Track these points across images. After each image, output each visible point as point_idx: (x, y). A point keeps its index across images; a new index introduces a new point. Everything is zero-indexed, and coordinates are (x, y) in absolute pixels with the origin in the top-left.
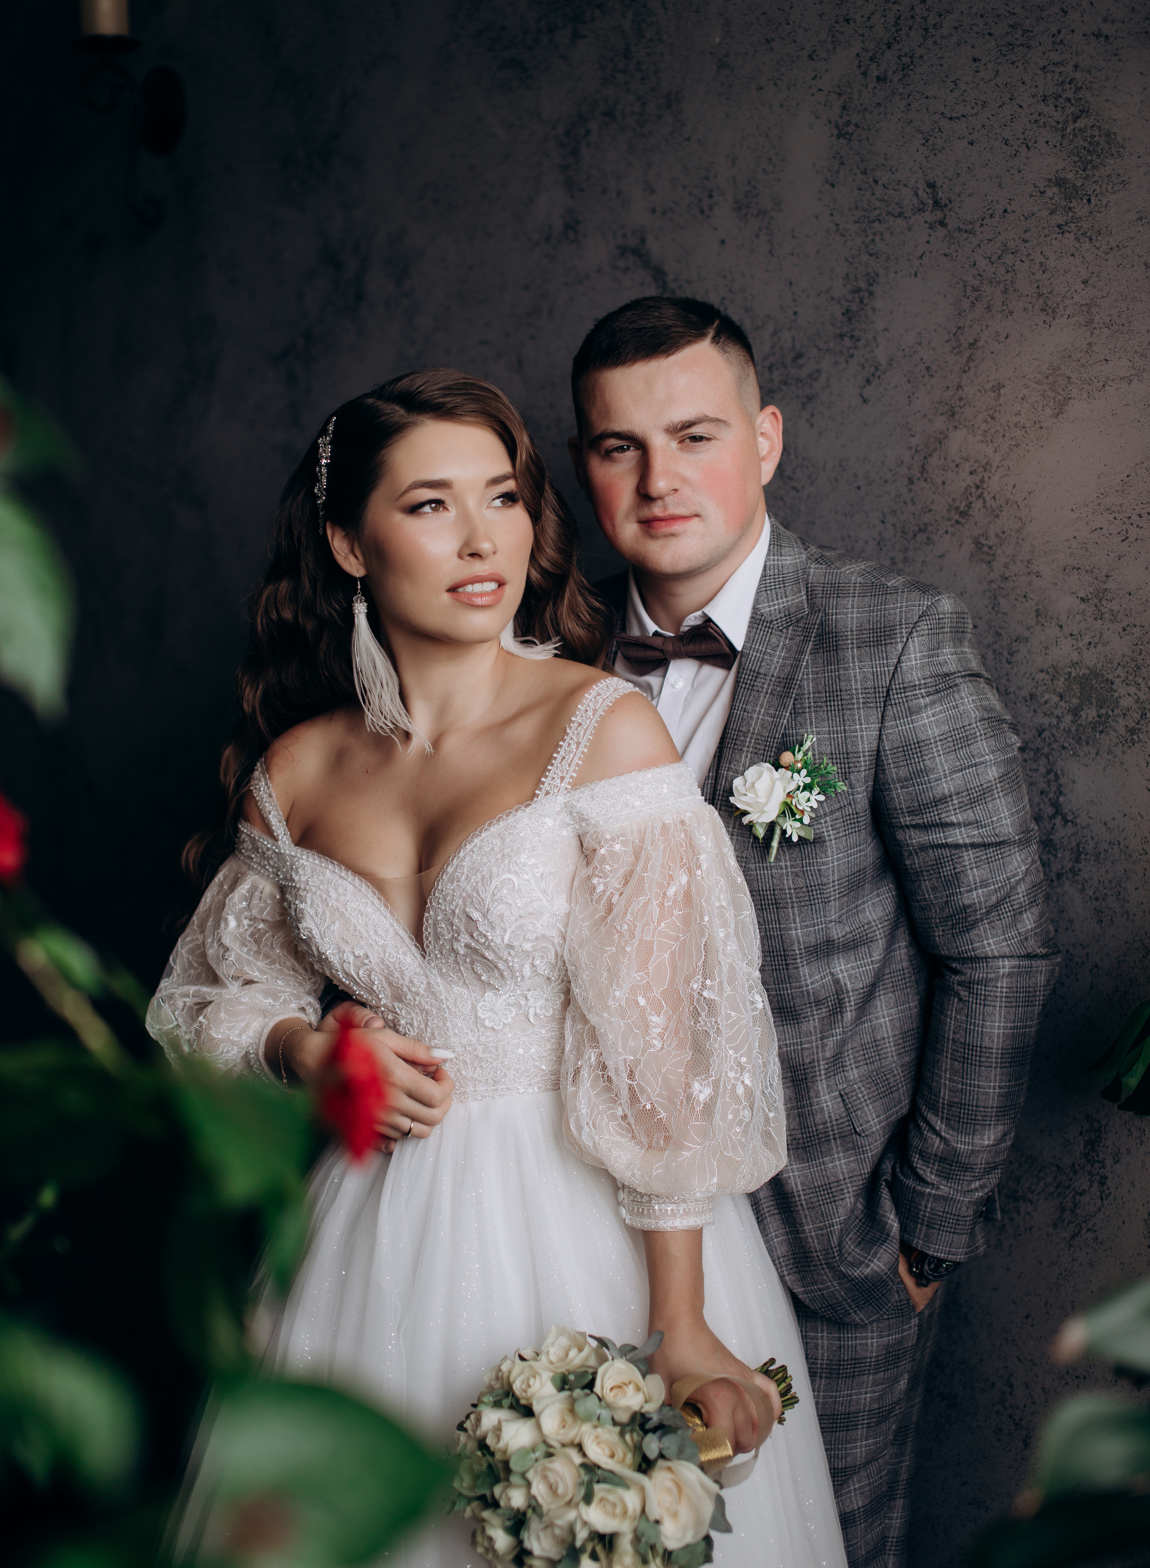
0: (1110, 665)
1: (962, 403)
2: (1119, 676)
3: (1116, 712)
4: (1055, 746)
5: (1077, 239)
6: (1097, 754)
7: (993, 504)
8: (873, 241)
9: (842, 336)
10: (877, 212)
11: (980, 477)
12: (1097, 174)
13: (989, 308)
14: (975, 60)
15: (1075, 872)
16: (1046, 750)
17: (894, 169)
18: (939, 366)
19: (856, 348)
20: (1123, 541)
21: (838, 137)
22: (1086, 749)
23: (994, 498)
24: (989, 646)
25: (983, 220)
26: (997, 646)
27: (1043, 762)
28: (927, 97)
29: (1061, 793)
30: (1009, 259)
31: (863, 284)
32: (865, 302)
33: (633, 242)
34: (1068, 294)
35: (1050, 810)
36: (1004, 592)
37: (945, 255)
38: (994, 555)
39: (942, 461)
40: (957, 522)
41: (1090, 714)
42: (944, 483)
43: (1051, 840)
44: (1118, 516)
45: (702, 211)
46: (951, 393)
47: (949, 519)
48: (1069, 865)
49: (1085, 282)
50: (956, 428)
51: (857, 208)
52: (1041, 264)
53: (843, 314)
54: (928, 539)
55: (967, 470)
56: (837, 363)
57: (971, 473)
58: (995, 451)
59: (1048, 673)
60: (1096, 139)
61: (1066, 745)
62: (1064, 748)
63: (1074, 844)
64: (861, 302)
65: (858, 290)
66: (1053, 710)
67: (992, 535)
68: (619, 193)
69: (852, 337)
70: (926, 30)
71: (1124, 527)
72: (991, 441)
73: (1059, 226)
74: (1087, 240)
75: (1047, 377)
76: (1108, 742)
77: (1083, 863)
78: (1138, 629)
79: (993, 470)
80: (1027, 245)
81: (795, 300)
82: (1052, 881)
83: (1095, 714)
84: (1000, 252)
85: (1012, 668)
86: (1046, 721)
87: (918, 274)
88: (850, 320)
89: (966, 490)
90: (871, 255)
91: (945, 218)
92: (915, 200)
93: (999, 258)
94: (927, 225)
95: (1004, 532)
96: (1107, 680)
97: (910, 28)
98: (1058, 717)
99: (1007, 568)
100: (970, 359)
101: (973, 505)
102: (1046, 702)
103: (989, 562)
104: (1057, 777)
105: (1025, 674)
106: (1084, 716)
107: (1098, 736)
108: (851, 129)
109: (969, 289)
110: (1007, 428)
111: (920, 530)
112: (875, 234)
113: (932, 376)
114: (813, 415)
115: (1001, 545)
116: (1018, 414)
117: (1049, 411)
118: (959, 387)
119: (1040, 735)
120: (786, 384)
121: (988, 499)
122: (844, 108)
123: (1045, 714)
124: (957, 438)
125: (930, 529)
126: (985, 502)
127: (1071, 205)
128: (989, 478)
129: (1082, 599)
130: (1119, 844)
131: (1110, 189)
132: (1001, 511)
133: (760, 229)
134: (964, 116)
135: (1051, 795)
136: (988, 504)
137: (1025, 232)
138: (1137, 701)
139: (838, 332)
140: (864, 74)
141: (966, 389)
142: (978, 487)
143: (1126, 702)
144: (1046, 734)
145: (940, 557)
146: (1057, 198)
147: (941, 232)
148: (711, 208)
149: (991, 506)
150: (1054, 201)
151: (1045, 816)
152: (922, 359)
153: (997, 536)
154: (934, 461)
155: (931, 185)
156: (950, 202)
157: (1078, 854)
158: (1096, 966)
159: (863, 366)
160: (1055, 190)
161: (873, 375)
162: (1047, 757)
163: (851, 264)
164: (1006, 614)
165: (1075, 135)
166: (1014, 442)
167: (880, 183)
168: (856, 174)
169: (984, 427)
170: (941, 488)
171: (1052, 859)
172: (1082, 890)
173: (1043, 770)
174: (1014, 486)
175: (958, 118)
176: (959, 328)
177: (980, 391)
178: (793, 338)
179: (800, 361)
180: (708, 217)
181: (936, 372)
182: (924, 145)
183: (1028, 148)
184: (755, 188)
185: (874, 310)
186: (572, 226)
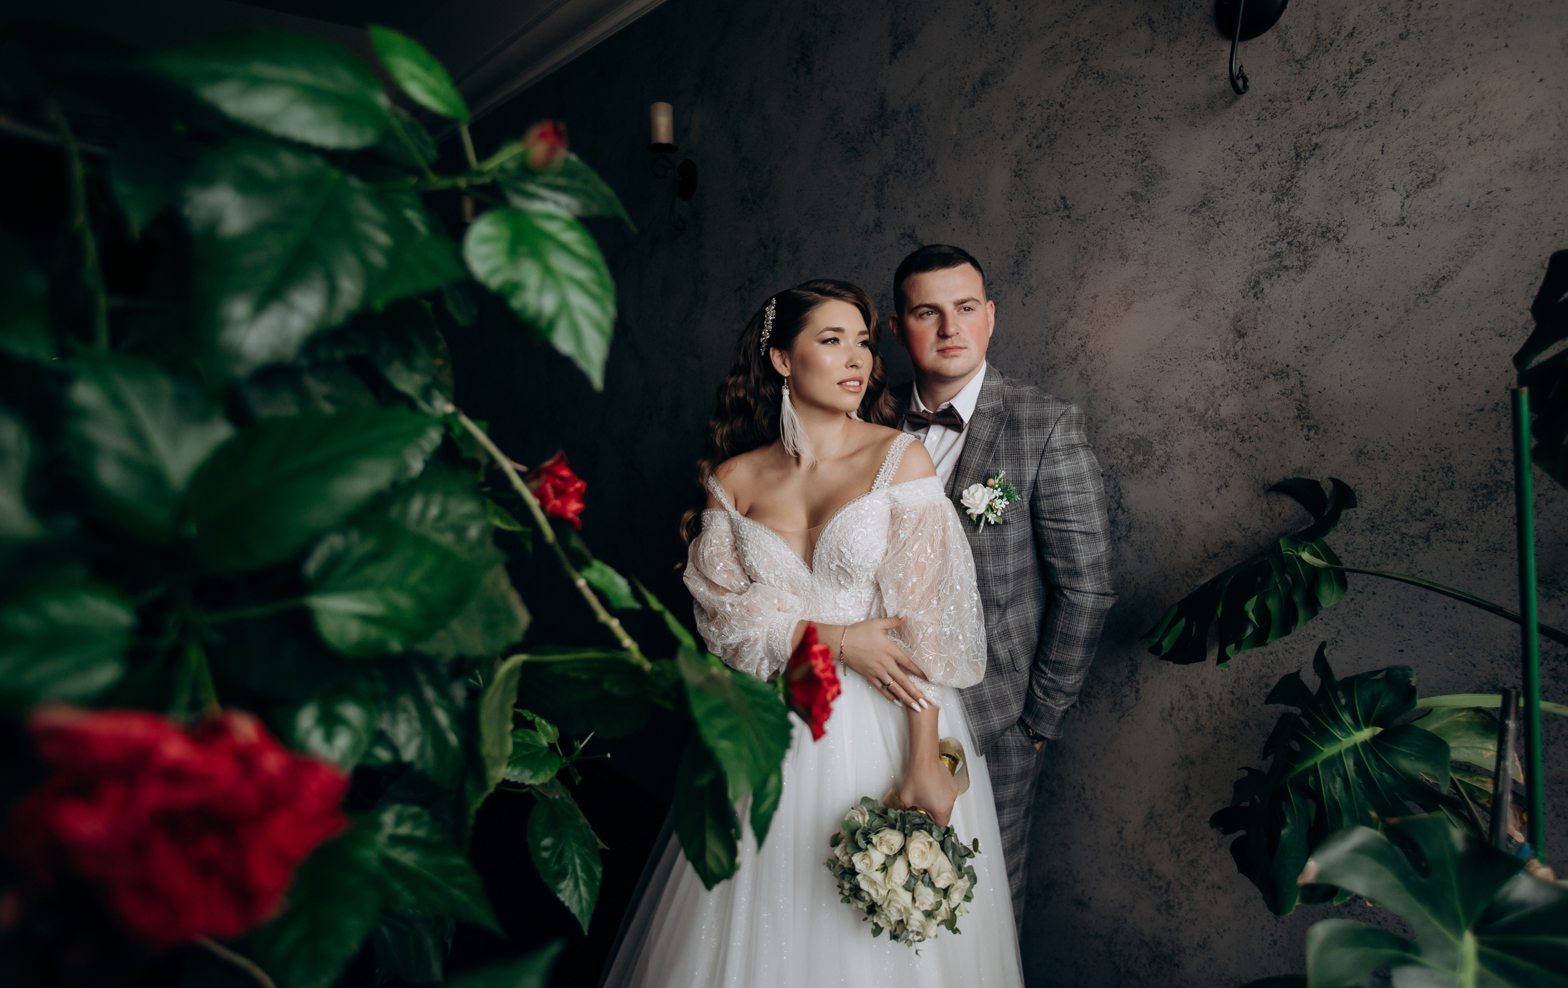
0: (1151, 434)
1: (1075, 305)
2: (1155, 440)
3: (1153, 457)
4: (1119, 474)
5: (1141, 222)
6: (1142, 478)
8: (1031, 226)
9: (1013, 274)
10: (1034, 213)
11: (1084, 341)
12: (1154, 188)
14: (1089, 135)
15: (1127, 537)
16: (1114, 476)
17: (1043, 191)
18: (1064, 287)
19: (1020, 279)
20: (1161, 372)
21: (1015, 177)
22: (1136, 476)
23: (1091, 351)
25: (1090, 214)
26: (1090, 424)
27: (1112, 482)
28: (1063, 155)
29: (1121, 497)
30: (1103, 233)
31: (1025, 248)
32: (1026, 256)
33: (908, 231)
34: (1135, 250)
35: (1115, 506)
36: (1095, 398)
37: (1069, 232)
38: (1090, 379)
39: (1064, 333)
40: (1071, 363)
41: (1139, 458)
42: (1064, 344)
43: (1115, 521)
44: (1158, 360)
45: (944, 216)
46: (1070, 300)
47: (1066, 362)
48: (1125, 533)
49: (1145, 243)
50: (1072, 317)
51: (1023, 211)
52: (1121, 235)
53: (1015, 263)
54: (1055, 371)
55: (1077, 338)
56: (1010, 286)
57: (1079, 339)
58: (1093, 328)
59: (1117, 438)
60: (1154, 171)
61: (1125, 473)
62: (1124, 475)
63: (1128, 523)
64: (1024, 257)
65: (1023, 251)
66: (1119, 456)
67: (1089, 370)
68: (902, 209)
69: (1019, 274)
70: (1063, 121)
71: (1162, 365)
72: (1091, 323)
73: (1132, 216)
74: (1147, 222)
75: (1122, 291)
76: (1148, 472)
77: (1133, 532)
78: (1167, 416)
79: (1091, 338)
80: (1114, 225)
81: (990, 257)
82: (1115, 541)
83: (1142, 458)
84: (1099, 230)
86: (1115, 461)
87: (1055, 242)
88: (1018, 265)
89: (1076, 347)
90: (1030, 234)
91: (1070, 214)
92: (1054, 205)
93: (1098, 233)
94: (1061, 218)
95: (1095, 368)
96: (1149, 442)
97: (1055, 121)
98: (1121, 460)
99: (1097, 386)
101: (1079, 355)
102: (1115, 452)
103: (1087, 383)
104: (1120, 489)
106: (1136, 460)
107: (1143, 469)
108: (1021, 172)
109: (1081, 248)
110: (1099, 317)
111: (1051, 367)
112: (1032, 223)
113: (1060, 292)
115: (1094, 374)
116: (1106, 309)
117: (1122, 308)
118: (1074, 297)
119: (1111, 468)
121: (1087, 352)
122: (1019, 162)
123: (1114, 458)
124: (1072, 323)
125: (1056, 366)
126: (1086, 353)
127: (1139, 205)
128: (1089, 342)
129: (1137, 401)
130: (1153, 523)
131: (1160, 196)
132: (1095, 358)
133: (973, 223)
134: (1082, 163)
135: (1116, 498)
136: (1088, 354)
137: (1113, 219)
138: (1165, 452)
139: (1011, 272)
140: (1030, 145)
141: (1078, 298)
142: (1082, 346)
143: (1159, 453)
144: (1115, 468)
145: (1063, 382)
146: (1131, 201)
147: (1068, 221)
148: (948, 214)
149: (1089, 356)
150: (1129, 203)
151: (1113, 509)
152: (1055, 284)
153: (1092, 370)
154: (1059, 333)
155: (1063, 198)
156: (1073, 205)
157: (1130, 528)
158: (1138, 583)
159: (1024, 289)
160: (1130, 197)
161: (1029, 292)
162: (1115, 480)
163: (1020, 238)
165: (1142, 170)
166: (1103, 324)
167: (1036, 198)
168: (1023, 194)
169: (1087, 316)
170: (1063, 347)
171: (1116, 530)
172: (1132, 546)
173: (1112, 486)
174: (1102, 345)
175: (1079, 164)
176: (1076, 268)
177: (1085, 299)
179: (991, 286)
180: (947, 218)
181: (1062, 290)
182: (1060, 178)
183: (1116, 177)
184: (971, 203)
185: (1031, 260)
186: (879, 225)
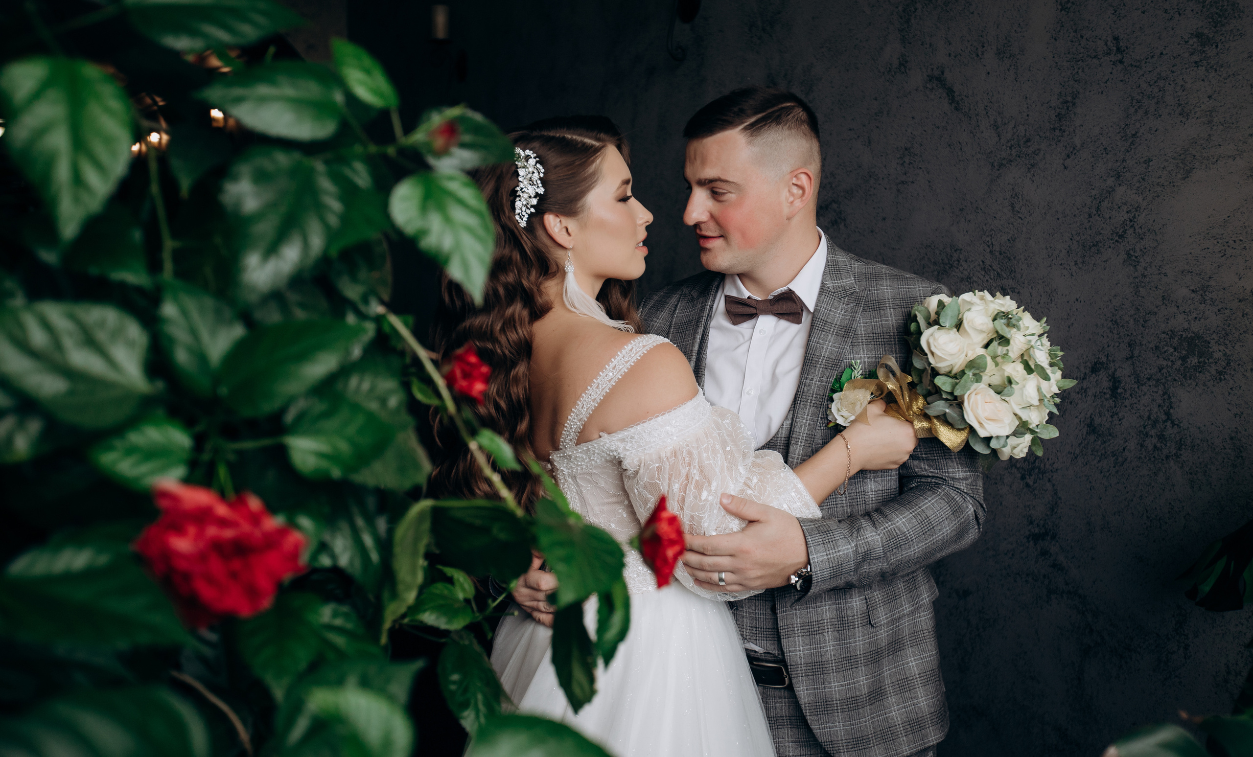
0: (1208, 332)
1: (1125, 170)
2: (1213, 339)
3: (1210, 361)
4: (1169, 379)
5: (1207, 70)
6: (1196, 385)
7: (1140, 231)
8: (1077, 72)
9: (1054, 129)
10: (1081, 56)
11: (1133, 215)
12: (1224, 30)
13: (1146, 113)
15: (1177, 456)
16: (1163, 381)
17: (1093, 29)
18: (1112, 147)
19: (1062, 136)
20: (1222, 256)
21: (1061, 11)
22: (1189, 382)
23: (1141, 227)
24: (1131, 316)
25: (1147, 59)
26: (1136, 316)
27: (1161, 387)
29: (1171, 407)
30: (1161, 83)
31: (1069, 99)
32: (1070, 109)
33: (937, 73)
34: (1198, 105)
35: (1164, 417)
36: (1143, 284)
37: (1121, 81)
38: (1138, 262)
39: (1110, 204)
40: (1117, 241)
41: (1193, 361)
42: (1110, 218)
43: (1163, 435)
44: (1220, 241)
45: (978, 55)
46: (1118, 164)
47: (1112, 239)
48: (1174, 451)
49: (1210, 97)
50: (1120, 185)
51: (1069, 53)
52: (1182, 86)
53: (1056, 116)
54: (1098, 250)
55: (1125, 210)
56: (1050, 145)
57: (1127, 212)
58: (1144, 200)
59: (1167, 334)
61: (1177, 378)
62: (1175, 380)
63: (1178, 438)
64: (1068, 109)
65: (1066, 102)
66: (1170, 357)
67: (1138, 250)
68: (931, 45)
69: (1061, 130)
71: (1224, 248)
72: (1142, 194)
73: (1196, 62)
74: (1213, 71)
75: (1180, 155)
76: (1204, 378)
77: (1183, 451)
78: (1228, 311)
79: (1142, 211)
80: (1174, 74)
81: (1028, 108)
82: (1163, 460)
83: (1196, 361)
84: (1156, 79)
85: (1145, 330)
86: (1165, 363)
87: (1104, 92)
88: (1060, 120)
89: (1124, 222)
90: (1076, 81)
91: (1123, 58)
92: (1105, 48)
93: (1155, 82)
94: (1112, 63)
95: (1145, 248)
96: (1206, 341)
98: (1172, 361)
99: (1146, 270)
100: (1132, 143)
101: (1127, 231)
102: (1165, 352)
103: (1135, 266)
104: (1169, 397)
105: (1153, 334)
106: (1189, 362)
107: (1197, 374)
108: (1069, 5)
109: (1135, 101)
110: (1152, 186)
111: (1094, 245)
112: (1079, 69)
113: (1107, 154)
114: (1034, 175)
115: (1143, 256)
116: (1160, 177)
117: (1179, 176)
118: (1124, 160)
119: (1160, 371)
120: (1019, 157)
121: (1137, 228)
123: (1164, 359)
124: (1120, 191)
125: (1100, 245)
126: (1135, 230)
127: (1205, 49)
128: (1138, 215)
129: (1193, 291)
130: (1208, 441)
131: (1231, 38)
132: (1145, 235)
133: (1010, 66)
135: (1165, 408)
136: (1137, 231)
137: (1173, 66)
138: (1225, 355)
139: (1052, 127)
141: (1128, 162)
142: (1131, 221)
143: (1217, 355)
144: (1164, 371)
145: (1104, 261)
146: (1196, 45)
147: (1120, 67)
148: (983, 54)
149: (1139, 233)
150: (1193, 47)
151: (1161, 421)
152: (1102, 143)
153: (1141, 250)
154: (1105, 204)
155: (1116, 39)
156: (1127, 48)
157: (1180, 445)
158: (1188, 514)
159: (1066, 147)
160: (1195, 40)
161: (1072, 152)
162: (1164, 385)
163: (1063, 86)
164: (1143, 297)
166: (1156, 194)
167: (1085, 37)
168: (1070, 33)
169: (1138, 185)
170: (1108, 221)
171: (1163, 446)
172: (1182, 467)
173: (1161, 392)
174: (1154, 221)
176: (1127, 125)
177: (1137, 163)
178: (1025, 130)
179: (1029, 144)
180: (981, 59)
181: (1110, 151)
182: (1113, 14)
183: (1180, 14)
184: (1009, 42)
185: (1075, 114)
186: (903, 64)
